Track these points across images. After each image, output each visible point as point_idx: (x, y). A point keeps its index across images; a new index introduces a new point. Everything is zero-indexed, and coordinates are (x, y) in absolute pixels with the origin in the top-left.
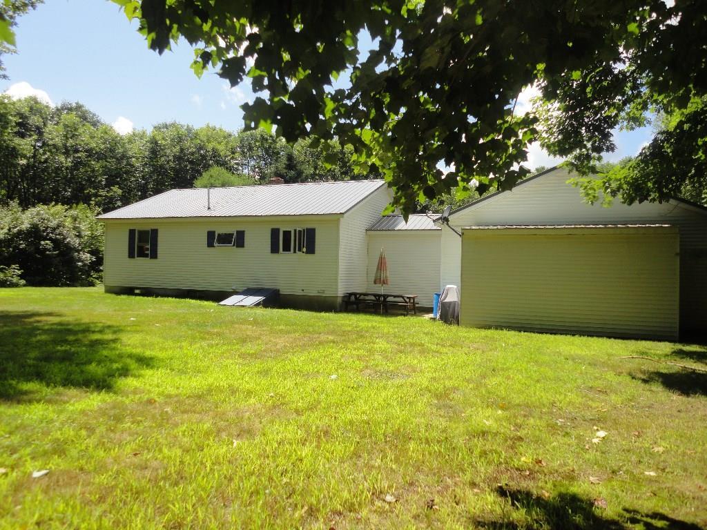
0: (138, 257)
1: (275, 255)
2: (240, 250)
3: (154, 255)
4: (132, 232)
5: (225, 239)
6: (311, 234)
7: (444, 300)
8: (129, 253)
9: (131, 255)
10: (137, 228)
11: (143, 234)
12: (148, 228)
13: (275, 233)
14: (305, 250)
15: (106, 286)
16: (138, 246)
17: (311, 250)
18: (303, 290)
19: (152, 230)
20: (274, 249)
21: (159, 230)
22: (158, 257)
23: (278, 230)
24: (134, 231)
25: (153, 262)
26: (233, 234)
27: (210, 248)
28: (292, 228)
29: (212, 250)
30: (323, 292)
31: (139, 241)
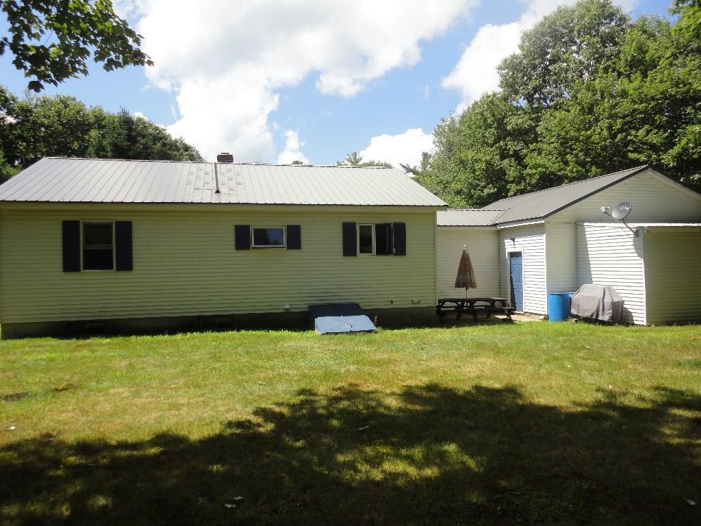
0: (85, 268)
1: (350, 259)
2: (294, 252)
3: (126, 264)
4: (70, 229)
6: (400, 229)
8: (65, 263)
9: (70, 265)
10: (83, 219)
11: (97, 231)
12: (111, 220)
13: (348, 229)
14: (394, 250)
16: (84, 250)
17: (401, 251)
18: (392, 302)
19: (119, 224)
20: (349, 251)
21: (133, 223)
22: (134, 268)
23: (353, 225)
24: (76, 224)
25: (124, 275)
26: (282, 229)
27: (241, 251)
28: (372, 222)
29: (243, 254)
30: (419, 303)
31: (87, 242)
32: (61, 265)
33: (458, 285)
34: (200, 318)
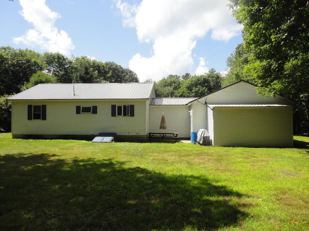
0: (34, 119)
1: (114, 118)
2: (95, 115)
3: (44, 118)
4: (30, 107)
5: (86, 110)
6: (132, 107)
7: (204, 135)
8: (28, 117)
9: (30, 118)
10: (33, 104)
11: (37, 108)
12: (41, 104)
13: (113, 107)
14: (129, 115)
15: (13, 135)
16: (33, 113)
17: (132, 115)
18: (129, 133)
19: (43, 106)
20: (113, 114)
21: (47, 106)
22: (47, 119)
23: (115, 106)
24: (31, 106)
25: (44, 121)
26: (91, 107)
27: (78, 114)
28: (122, 105)
29: (79, 115)
30: (139, 134)
31: (34, 111)
32: (27, 118)
33: (161, 128)
34: (66, 135)
